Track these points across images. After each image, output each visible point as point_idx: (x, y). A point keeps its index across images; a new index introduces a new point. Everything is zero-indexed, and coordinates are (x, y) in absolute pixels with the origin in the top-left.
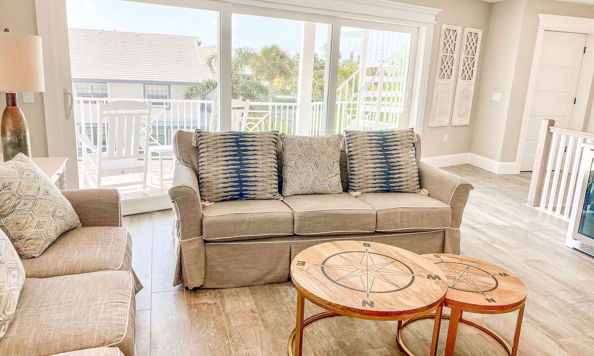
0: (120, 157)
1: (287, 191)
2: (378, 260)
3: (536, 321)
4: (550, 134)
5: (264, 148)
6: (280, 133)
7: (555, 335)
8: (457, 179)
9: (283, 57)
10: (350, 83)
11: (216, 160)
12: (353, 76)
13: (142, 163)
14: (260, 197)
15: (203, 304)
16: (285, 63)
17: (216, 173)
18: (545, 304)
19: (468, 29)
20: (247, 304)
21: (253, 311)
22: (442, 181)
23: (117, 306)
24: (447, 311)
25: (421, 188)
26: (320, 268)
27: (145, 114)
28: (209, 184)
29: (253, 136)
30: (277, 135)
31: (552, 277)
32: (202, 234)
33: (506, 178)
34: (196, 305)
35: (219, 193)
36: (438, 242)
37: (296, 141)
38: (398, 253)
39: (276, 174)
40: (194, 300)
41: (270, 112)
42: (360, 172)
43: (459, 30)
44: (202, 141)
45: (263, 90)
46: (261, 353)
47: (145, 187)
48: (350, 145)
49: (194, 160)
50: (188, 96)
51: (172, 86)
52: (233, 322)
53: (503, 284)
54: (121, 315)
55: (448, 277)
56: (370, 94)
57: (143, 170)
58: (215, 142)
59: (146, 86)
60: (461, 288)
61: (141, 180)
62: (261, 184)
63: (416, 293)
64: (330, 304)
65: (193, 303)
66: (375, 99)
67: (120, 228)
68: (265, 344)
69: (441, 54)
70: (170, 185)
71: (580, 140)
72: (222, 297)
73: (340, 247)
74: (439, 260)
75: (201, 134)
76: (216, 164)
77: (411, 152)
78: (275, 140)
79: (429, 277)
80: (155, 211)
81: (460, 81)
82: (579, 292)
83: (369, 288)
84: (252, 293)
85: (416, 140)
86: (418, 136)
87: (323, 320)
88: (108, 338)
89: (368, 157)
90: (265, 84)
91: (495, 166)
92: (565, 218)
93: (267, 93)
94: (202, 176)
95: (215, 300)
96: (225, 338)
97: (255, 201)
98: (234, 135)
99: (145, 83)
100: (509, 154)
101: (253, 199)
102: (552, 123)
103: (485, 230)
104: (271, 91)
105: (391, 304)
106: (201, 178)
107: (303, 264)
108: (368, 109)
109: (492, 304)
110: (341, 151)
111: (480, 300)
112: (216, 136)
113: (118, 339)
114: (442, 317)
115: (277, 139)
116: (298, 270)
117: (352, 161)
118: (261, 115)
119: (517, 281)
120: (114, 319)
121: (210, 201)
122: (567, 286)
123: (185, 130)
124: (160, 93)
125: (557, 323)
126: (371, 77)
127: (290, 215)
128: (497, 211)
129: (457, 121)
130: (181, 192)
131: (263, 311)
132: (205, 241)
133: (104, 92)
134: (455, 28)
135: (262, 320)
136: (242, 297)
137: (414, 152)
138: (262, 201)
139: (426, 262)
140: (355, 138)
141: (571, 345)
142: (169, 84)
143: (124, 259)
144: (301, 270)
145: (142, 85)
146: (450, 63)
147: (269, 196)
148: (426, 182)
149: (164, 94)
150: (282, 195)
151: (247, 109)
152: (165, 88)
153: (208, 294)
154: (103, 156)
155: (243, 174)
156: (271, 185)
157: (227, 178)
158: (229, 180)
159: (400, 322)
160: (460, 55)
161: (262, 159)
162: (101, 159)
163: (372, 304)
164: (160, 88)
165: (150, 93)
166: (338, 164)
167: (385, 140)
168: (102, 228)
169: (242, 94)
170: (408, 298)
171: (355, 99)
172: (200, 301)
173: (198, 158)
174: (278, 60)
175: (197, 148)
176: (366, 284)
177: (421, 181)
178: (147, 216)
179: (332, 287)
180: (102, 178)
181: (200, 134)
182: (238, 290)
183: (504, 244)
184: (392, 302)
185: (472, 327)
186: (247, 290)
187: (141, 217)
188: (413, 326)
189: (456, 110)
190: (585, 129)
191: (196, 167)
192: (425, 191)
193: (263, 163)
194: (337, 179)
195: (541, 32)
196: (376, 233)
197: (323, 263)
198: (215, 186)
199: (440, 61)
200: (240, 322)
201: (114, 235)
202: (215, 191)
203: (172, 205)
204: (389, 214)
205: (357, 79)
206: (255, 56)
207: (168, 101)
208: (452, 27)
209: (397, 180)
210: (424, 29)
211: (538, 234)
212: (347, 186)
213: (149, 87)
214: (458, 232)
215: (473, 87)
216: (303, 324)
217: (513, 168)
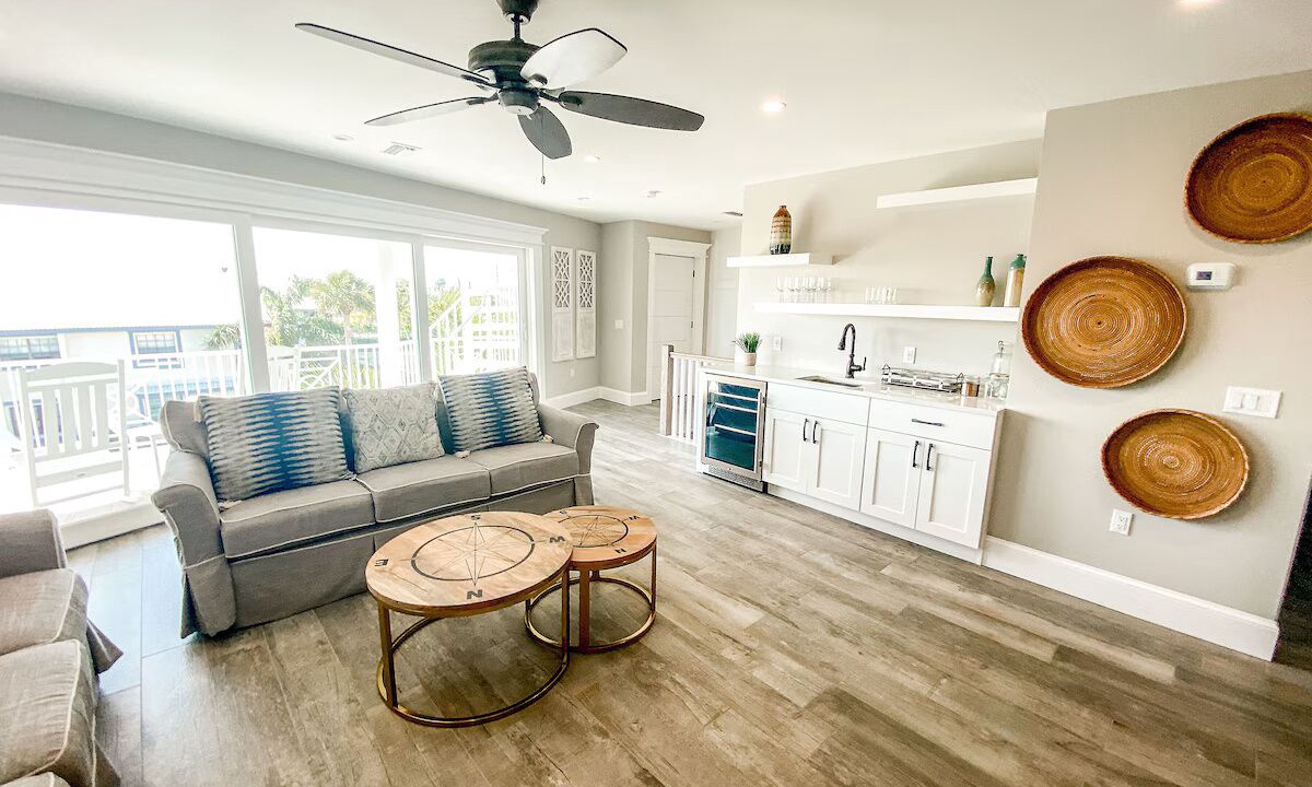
0: (71, 452)
1: (361, 465)
2: (490, 533)
3: (673, 558)
4: (671, 360)
5: (316, 412)
6: (341, 388)
7: (691, 569)
8: (581, 419)
9: (360, 285)
10: (451, 316)
11: (237, 437)
12: (453, 307)
13: (118, 456)
14: (318, 481)
15: (238, 653)
16: (364, 293)
17: (240, 457)
18: (680, 537)
19: (580, 252)
20: (313, 634)
21: (321, 643)
22: (564, 424)
23: (46, 704)
24: (575, 575)
25: (543, 434)
26: (409, 563)
27: (114, 381)
28: (232, 475)
29: (299, 397)
30: (337, 392)
31: (687, 508)
32: (222, 551)
33: (638, 409)
34: (224, 659)
35: (248, 485)
36: (567, 494)
37: (368, 397)
38: (515, 520)
39: (342, 444)
40: (219, 652)
41: (338, 359)
42: (466, 426)
43: (570, 252)
44: (211, 413)
45: (338, 330)
46: (335, 698)
47: (127, 493)
48: (448, 394)
49: (200, 442)
50: (213, 345)
51: (182, 333)
52: (290, 667)
53: (635, 529)
54: (55, 718)
55: (573, 535)
56: (479, 327)
57: (123, 466)
58: (233, 412)
59: (134, 334)
60: (588, 544)
61: (121, 481)
62: (318, 462)
63: (536, 565)
64: (422, 608)
65: (219, 655)
66: (484, 333)
67: (61, 570)
68: (342, 684)
69: (555, 279)
70: (155, 486)
71: (698, 364)
72: (270, 635)
73: (440, 528)
74: (565, 516)
75: (208, 403)
76: (237, 444)
77: (526, 394)
78: (335, 400)
79: (552, 540)
80: (146, 528)
81: (579, 310)
82: (710, 517)
83: (477, 571)
84: (319, 617)
85: (530, 380)
86: (533, 375)
87: (428, 628)
88: (30, 761)
89: (473, 407)
90: (338, 320)
91: (627, 398)
92: (693, 443)
93: (342, 333)
94: (215, 465)
95: (258, 643)
96: (276, 694)
97: (312, 487)
98: (267, 398)
99: (131, 331)
100: (639, 384)
101: (310, 484)
102: (671, 349)
103: (620, 469)
104: (347, 329)
105: (505, 587)
106: (215, 468)
107: (385, 562)
108: (478, 345)
109: (622, 555)
110: (438, 403)
111: (609, 554)
112: (235, 403)
113: (50, 758)
114: (570, 583)
115: (336, 397)
116: (378, 574)
117: (453, 414)
118: (325, 364)
119: (647, 522)
120: (41, 727)
121: (234, 499)
122: (701, 513)
123: (211, 395)
124: (160, 345)
125: (693, 555)
126: (476, 308)
127: (367, 499)
128: (631, 446)
129: (582, 354)
130: (175, 495)
131: (338, 637)
132: (230, 561)
133: (53, 349)
134: (566, 250)
135: (337, 652)
136: (303, 626)
137: (531, 393)
138: (322, 486)
139: (549, 523)
140: (455, 384)
141: (705, 576)
142: (177, 330)
143: (66, 622)
144: (380, 571)
145: (126, 334)
146: (565, 289)
147: (333, 477)
148: (548, 427)
149: (169, 344)
150: (355, 472)
151: (298, 358)
152: (168, 336)
153: (246, 635)
154: (37, 455)
155: (287, 453)
156: (334, 460)
157: (260, 461)
158: (264, 464)
159: (528, 602)
160: (574, 280)
161: (316, 427)
162: (34, 460)
163: (480, 593)
164: (159, 335)
165: (143, 345)
166: (433, 419)
167: (492, 383)
168: (23, 577)
169: (304, 336)
170: (525, 574)
171: (460, 334)
172: (233, 650)
173: (206, 441)
174: (354, 287)
175: (203, 425)
176: (472, 569)
177: (543, 425)
178: (131, 537)
179: (426, 584)
180: (38, 490)
181: (205, 403)
182: (296, 618)
183: (640, 481)
184: (507, 584)
185: (611, 584)
186: (312, 615)
187: (120, 541)
188: (545, 602)
189: (580, 341)
190: (704, 353)
191: (205, 451)
192: (548, 438)
193: (317, 433)
194: (436, 438)
195: (652, 256)
196: (492, 499)
197: (415, 556)
198: (241, 477)
199: (554, 289)
200: (301, 664)
201: (47, 584)
202: (241, 484)
203: (162, 518)
204: (505, 473)
205: (459, 312)
206: (320, 285)
207: (177, 355)
208: (563, 250)
209: (514, 430)
210: (531, 251)
211: (671, 464)
212: (450, 446)
213: (141, 336)
214: (589, 477)
215: (594, 314)
216: (390, 648)
217: (645, 397)
